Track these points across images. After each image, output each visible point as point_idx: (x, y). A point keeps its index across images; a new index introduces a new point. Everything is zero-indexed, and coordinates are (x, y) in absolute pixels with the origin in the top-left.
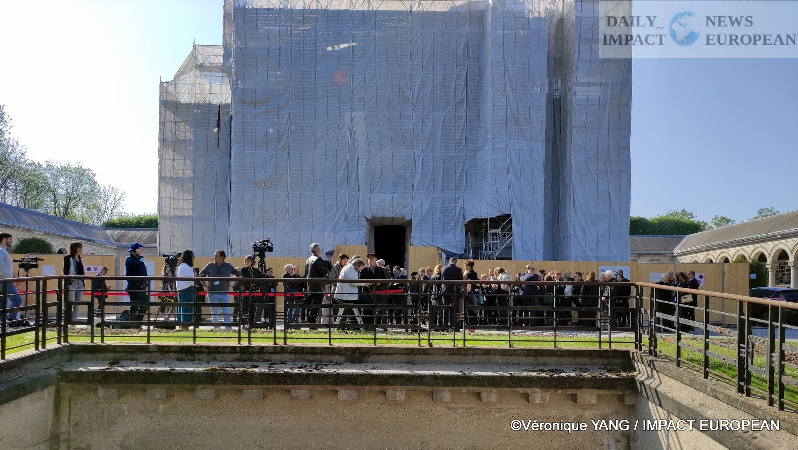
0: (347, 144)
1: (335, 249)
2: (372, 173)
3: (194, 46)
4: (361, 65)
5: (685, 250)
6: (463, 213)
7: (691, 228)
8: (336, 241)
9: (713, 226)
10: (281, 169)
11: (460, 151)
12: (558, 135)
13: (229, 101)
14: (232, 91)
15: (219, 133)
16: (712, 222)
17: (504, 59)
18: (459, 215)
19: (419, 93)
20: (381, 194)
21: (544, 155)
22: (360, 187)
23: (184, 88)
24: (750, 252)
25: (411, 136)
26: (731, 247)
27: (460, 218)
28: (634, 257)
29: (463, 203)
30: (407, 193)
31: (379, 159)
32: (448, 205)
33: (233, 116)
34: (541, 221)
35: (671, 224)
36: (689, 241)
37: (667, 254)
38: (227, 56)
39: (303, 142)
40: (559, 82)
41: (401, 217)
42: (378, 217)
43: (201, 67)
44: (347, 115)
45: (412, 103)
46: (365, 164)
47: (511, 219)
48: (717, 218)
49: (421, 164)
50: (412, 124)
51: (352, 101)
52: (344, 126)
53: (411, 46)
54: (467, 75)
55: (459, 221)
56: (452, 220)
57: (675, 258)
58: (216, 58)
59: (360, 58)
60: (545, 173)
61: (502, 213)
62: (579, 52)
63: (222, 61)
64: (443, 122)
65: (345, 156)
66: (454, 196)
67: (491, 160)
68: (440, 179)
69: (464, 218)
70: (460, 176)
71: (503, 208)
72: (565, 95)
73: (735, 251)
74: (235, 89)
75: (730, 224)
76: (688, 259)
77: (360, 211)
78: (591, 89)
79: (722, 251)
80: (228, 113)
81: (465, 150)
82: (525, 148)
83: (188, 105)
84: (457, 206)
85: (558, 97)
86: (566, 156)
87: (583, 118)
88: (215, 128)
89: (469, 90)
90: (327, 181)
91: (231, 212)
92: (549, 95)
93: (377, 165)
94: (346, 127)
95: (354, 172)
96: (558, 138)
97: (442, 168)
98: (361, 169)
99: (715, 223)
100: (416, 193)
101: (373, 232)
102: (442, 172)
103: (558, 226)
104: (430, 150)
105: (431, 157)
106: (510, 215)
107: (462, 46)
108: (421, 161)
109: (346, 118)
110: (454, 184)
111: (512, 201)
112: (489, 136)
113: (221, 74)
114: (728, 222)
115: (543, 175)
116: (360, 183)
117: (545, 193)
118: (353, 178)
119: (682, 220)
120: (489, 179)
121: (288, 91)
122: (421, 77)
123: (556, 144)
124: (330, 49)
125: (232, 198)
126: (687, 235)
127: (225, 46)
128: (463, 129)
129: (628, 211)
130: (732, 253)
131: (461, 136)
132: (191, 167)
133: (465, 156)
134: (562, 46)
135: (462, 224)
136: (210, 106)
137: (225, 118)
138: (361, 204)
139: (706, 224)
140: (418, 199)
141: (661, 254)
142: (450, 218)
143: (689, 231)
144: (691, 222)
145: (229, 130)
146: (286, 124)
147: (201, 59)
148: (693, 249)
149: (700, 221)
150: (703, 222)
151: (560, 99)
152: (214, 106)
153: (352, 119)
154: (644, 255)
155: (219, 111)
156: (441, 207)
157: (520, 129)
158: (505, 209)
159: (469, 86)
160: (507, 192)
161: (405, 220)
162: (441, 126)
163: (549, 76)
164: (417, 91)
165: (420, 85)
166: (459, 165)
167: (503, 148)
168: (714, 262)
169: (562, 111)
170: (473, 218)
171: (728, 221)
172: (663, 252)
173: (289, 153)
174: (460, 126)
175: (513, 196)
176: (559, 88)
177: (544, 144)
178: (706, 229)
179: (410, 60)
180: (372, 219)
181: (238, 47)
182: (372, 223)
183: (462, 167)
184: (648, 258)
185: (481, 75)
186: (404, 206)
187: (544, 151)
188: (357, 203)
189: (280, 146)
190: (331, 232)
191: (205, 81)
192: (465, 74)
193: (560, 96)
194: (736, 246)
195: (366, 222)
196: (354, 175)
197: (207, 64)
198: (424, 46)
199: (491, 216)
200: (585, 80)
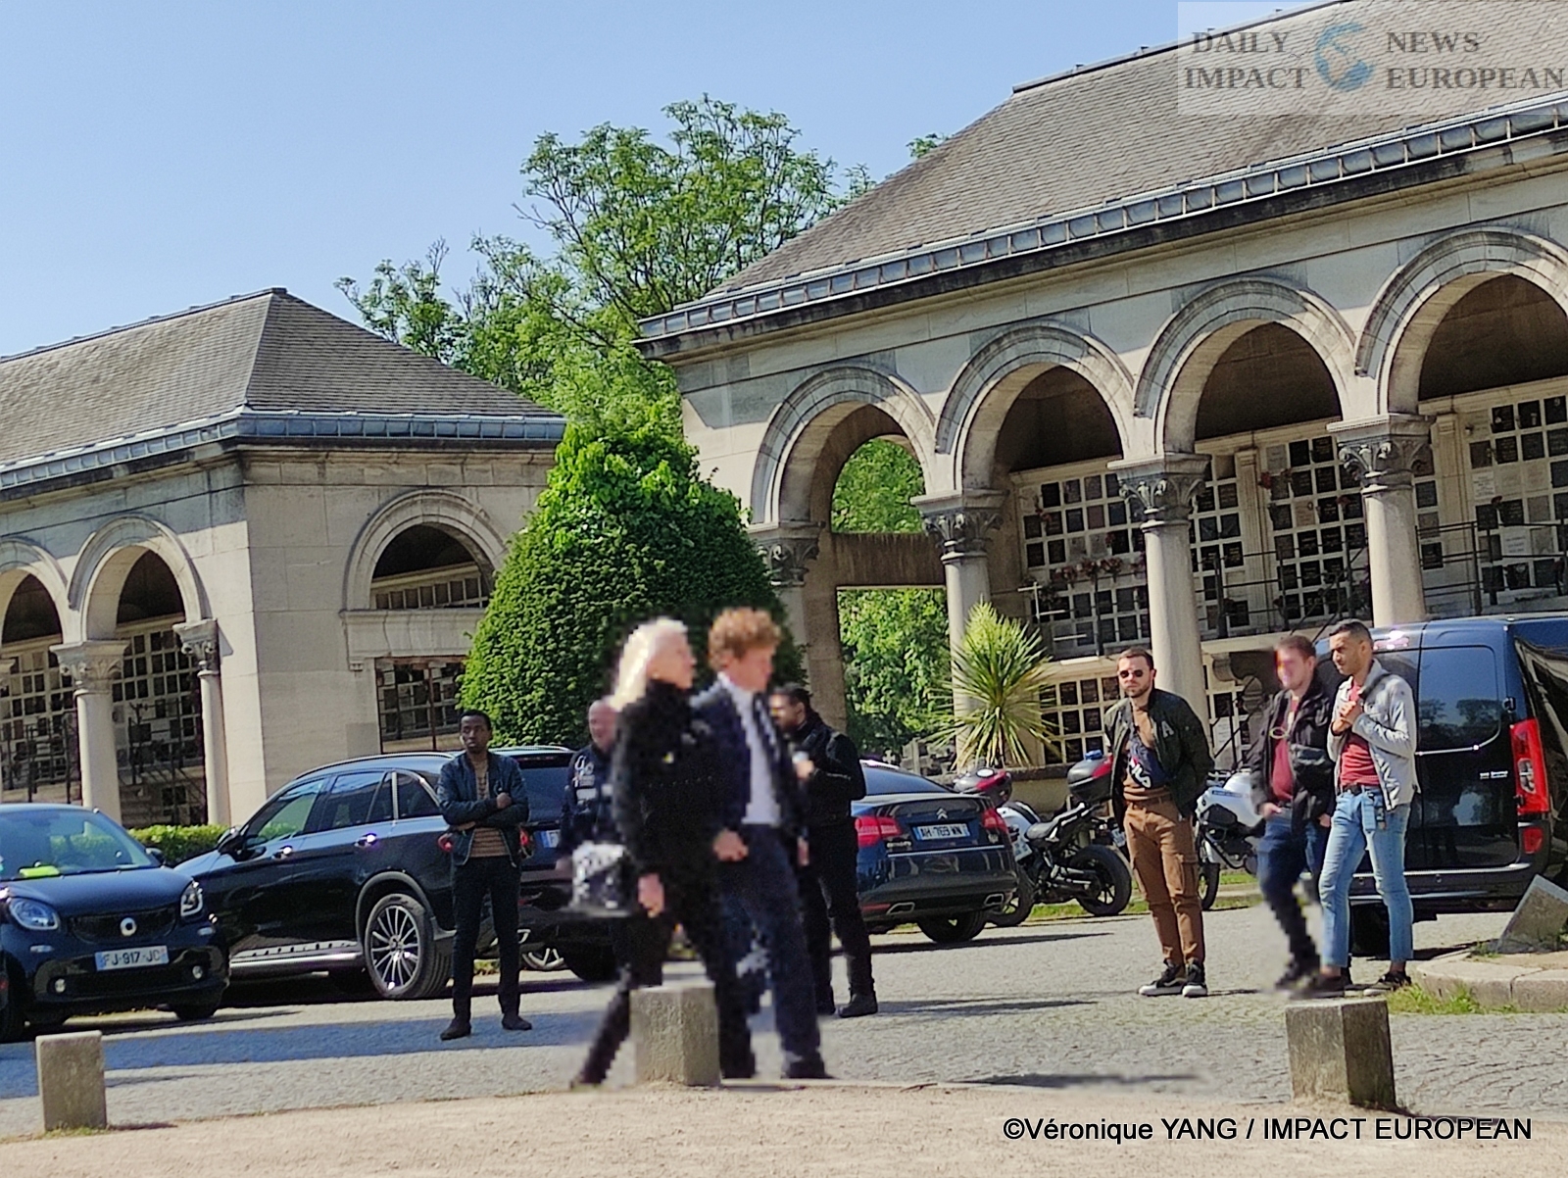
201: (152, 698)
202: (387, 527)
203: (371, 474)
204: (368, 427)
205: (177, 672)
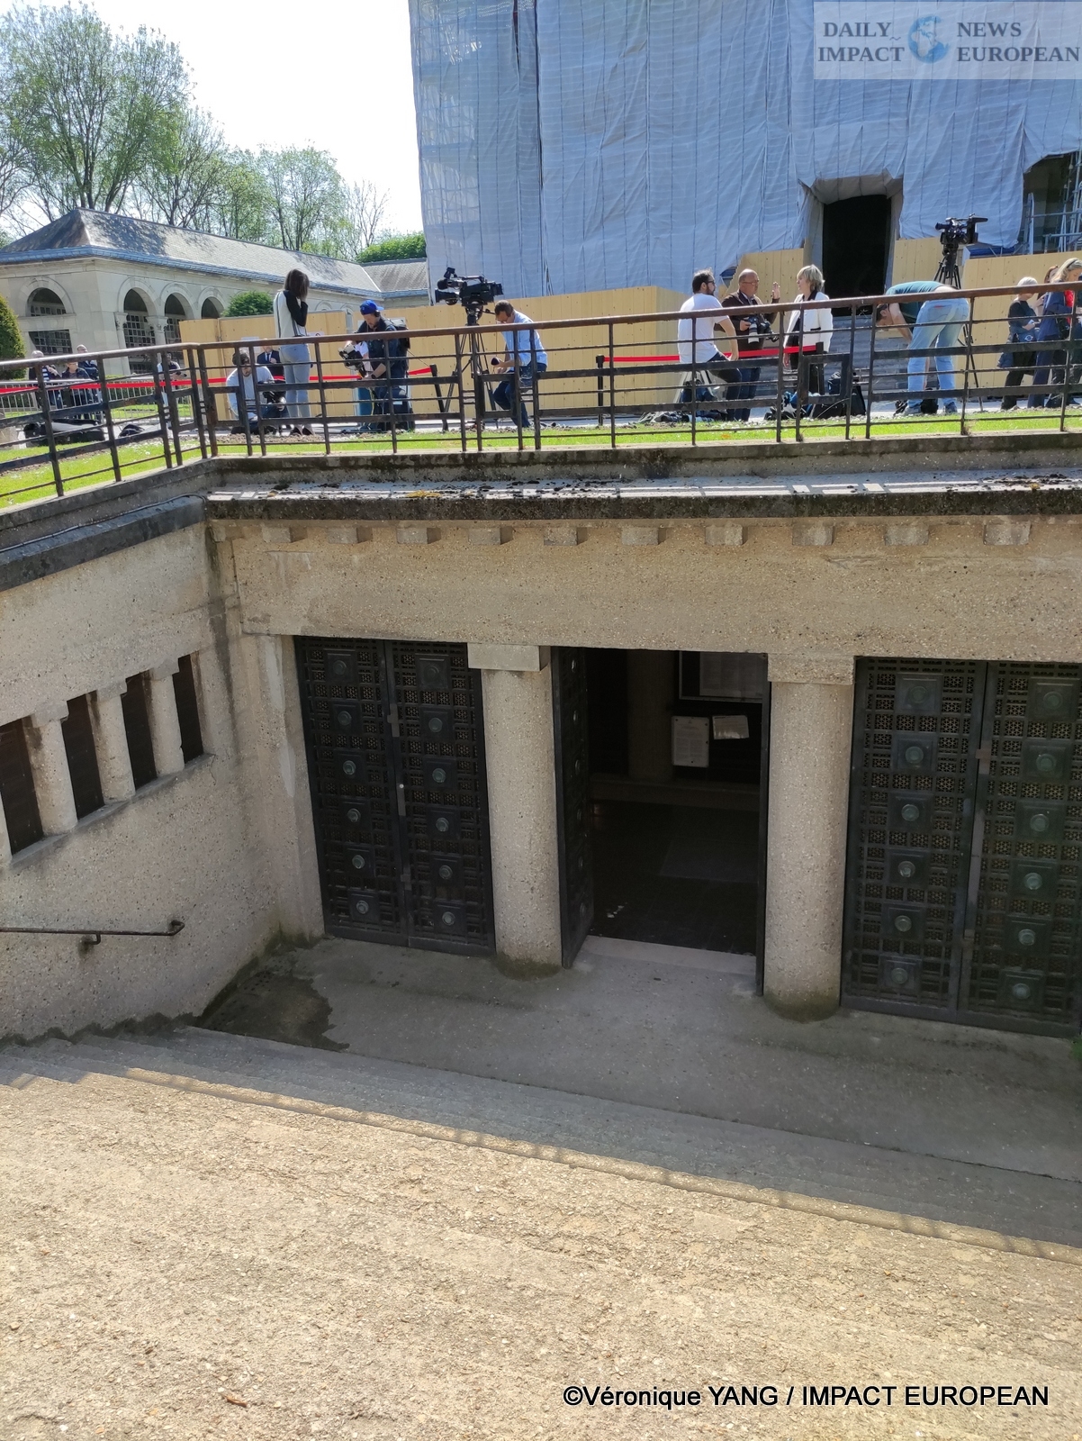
20: (836, 127)
22: (792, 115)
30: (894, 116)
41: (879, 173)
42: (831, 180)
69: (1021, 161)
77: (792, 172)
90: (723, 111)
95: (781, 81)
98: (797, 72)
100: (915, 112)
101: (820, 216)
116: (793, 106)
118: (778, 97)
138: (793, 156)
140: (919, 126)
161: (888, 180)
180: (818, 187)
182: (817, 195)
186: (886, 149)
188: (785, 153)
195: (803, 195)
196: (779, 89)
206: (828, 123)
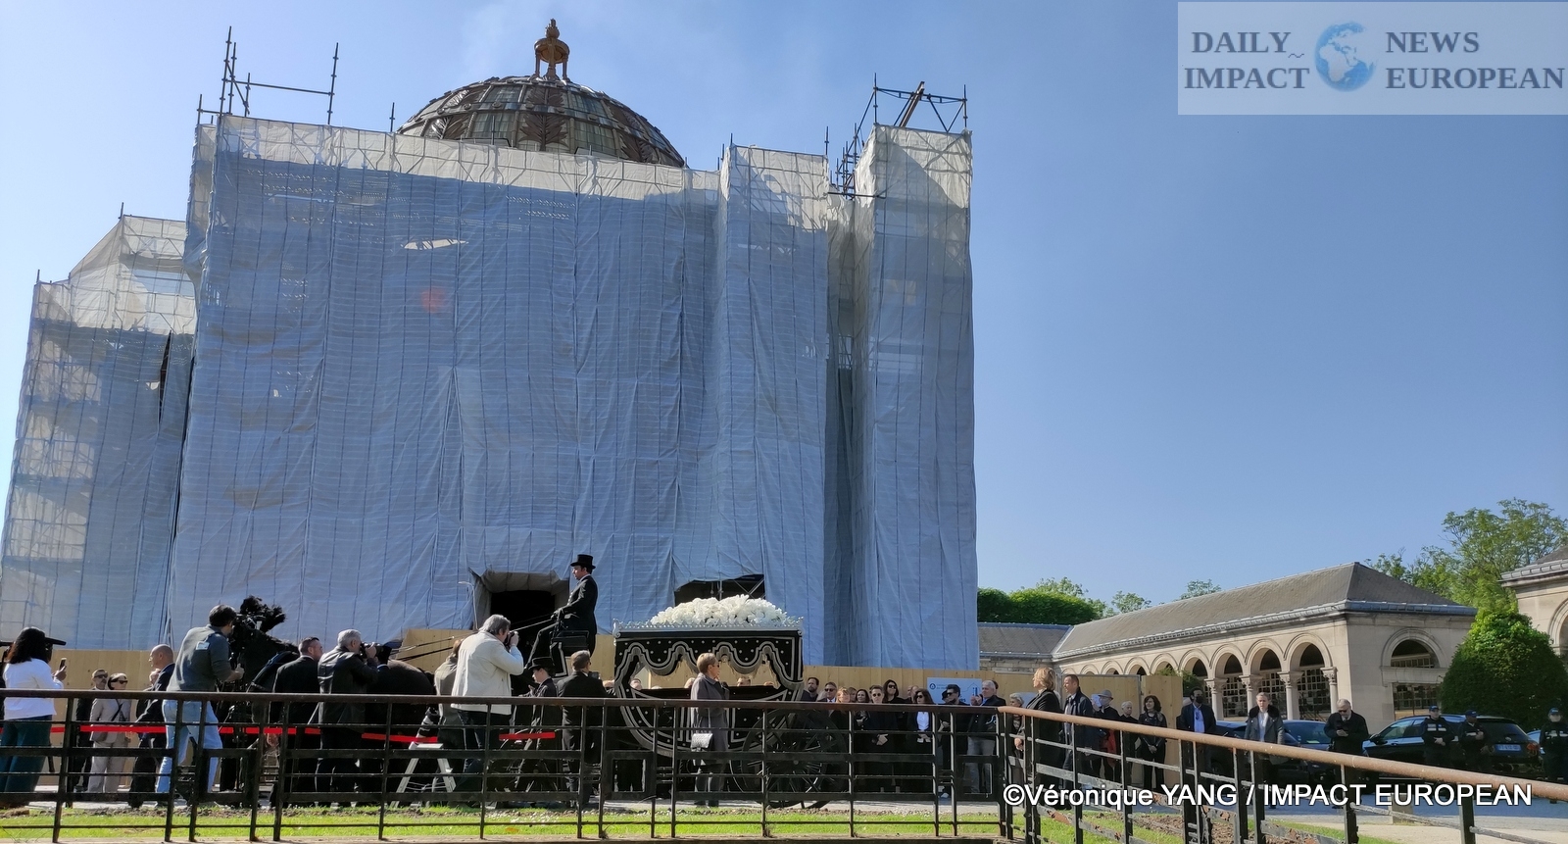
0: (441, 427)
1: (405, 637)
2: (491, 485)
3: (122, 217)
4: (476, 280)
5: (1071, 652)
6: (672, 570)
7: (1080, 611)
8: (407, 620)
9: (1116, 610)
10: (295, 469)
11: (667, 452)
12: (847, 434)
13: (191, 329)
14: (199, 311)
15: (162, 392)
16: (1113, 602)
17: (750, 294)
18: (664, 575)
19: (590, 340)
20: (506, 529)
21: (824, 468)
22: (464, 512)
23: (91, 297)
24: (1179, 657)
25: (572, 419)
26: (1148, 648)
27: (665, 580)
28: (986, 662)
29: (672, 552)
30: (561, 528)
31: (506, 460)
32: (642, 554)
33: (197, 360)
34: (819, 590)
35: (1046, 603)
36: (1076, 637)
37: (1041, 659)
38: (193, 241)
39: (348, 418)
40: (848, 341)
41: (548, 573)
42: (500, 573)
43: (133, 260)
44: (445, 371)
45: (575, 358)
46: (476, 467)
47: (763, 584)
48: (1121, 597)
49: (590, 474)
50: (574, 397)
51: (455, 348)
52: (435, 392)
53: (576, 255)
54: (681, 316)
55: (663, 587)
56: (650, 582)
57: (1056, 666)
58: (170, 244)
59: (474, 267)
60: (826, 501)
61: (746, 574)
62: (881, 292)
63: (182, 250)
64: (636, 398)
65: (436, 450)
66: (654, 538)
67: (726, 472)
68: (628, 503)
69: (673, 580)
70: (667, 499)
71: (749, 564)
72: (859, 366)
73: (1155, 656)
74: (207, 306)
75: (1143, 607)
76: (1077, 668)
77: (463, 561)
78: (903, 357)
79: (1133, 654)
80: (185, 353)
81: (678, 453)
82: (789, 454)
83: (95, 333)
84: (661, 557)
85: (847, 367)
86: (862, 473)
87: (891, 407)
88: (153, 380)
89: (685, 343)
90: (394, 497)
91: (175, 553)
92: (832, 363)
93: (503, 471)
94: (440, 394)
95: (454, 482)
96: (848, 440)
97: (632, 483)
98: (469, 477)
99: (1119, 605)
100: (579, 528)
101: (488, 603)
102: (631, 490)
103: (850, 600)
104: (608, 448)
105: (612, 461)
106: (761, 577)
107: (674, 264)
108: (591, 468)
109: (441, 377)
110: (655, 515)
111: (766, 552)
112: (723, 429)
113: (176, 276)
114: (1139, 604)
115: (821, 505)
116: (464, 505)
117: (826, 539)
118: (450, 495)
119: (1065, 598)
120: (722, 508)
121: (322, 318)
122: (594, 312)
123: (845, 450)
124: (412, 246)
125: (179, 525)
126: (1073, 624)
127: (191, 223)
128: (673, 413)
129: (974, 578)
130: (1150, 659)
131: (670, 425)
132: (92, 457)
133: (678, 463)
134: (853, 281)
135: (670, 592)
136: (146, 337)
137: (177, 362)
138: (464, 546)
139: (1104, 606)
140: (583, 540)
141: (1031, 659)
142: (647, 579)
143: (1077, 618)
144: (1079, 601)
145: (186, 387)
146: (314, 381)
147: (134, 244)
148: (1085, 650)
149: (1094, 601)
150: (1098, 602)
151: (850, 372)
152: (158, 337)
153: (453, 381)
154: (1002, 659)
155: (167, 348)
156: (629, 557)
157: (780, 419)
158: (752, 566)
159: (685, 336)
160: (756, 533)
161: (555, 581)
162: (631, 405)
163: (830, 329)
164: (585, 335)
165: (593, 326)
166: (665, 478)
167: (748, 452)
168: (1121, 673)
169: (854, 394)
170: (691, 580)
171: (1140, 602)
172: (1034, 655)
173: (315, 439)
174: (668, 407)
175: (768, 542)
176: (849, 352)
177: (823, 450)
178: (1104, 615)
179: (573, 280)
180: (488, 578)
181: (220, 227)
182: (487, 585)
183: (670, 484)
184: (1009, 665)
185: (708, 316)
186: (553, 554)
187: (824, 461)
188: (456, 543)
189: (295, 425)
190: (397, 601)
191: (139, 287)
192: (678, 313)
193: (850, 366)
194: (1156, 647)
195: (473, 582)
196: (452, 489)
197: (148, 254)
198: (601, 257)
199: (726, 578)
200: (896, 341)
201: (1307, 690)
202: (1397, 640)
203: (1391, 622)
204: (1390, 607)
205: (1316, 683)
206: (498, 525)
